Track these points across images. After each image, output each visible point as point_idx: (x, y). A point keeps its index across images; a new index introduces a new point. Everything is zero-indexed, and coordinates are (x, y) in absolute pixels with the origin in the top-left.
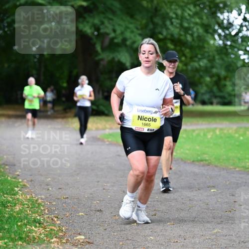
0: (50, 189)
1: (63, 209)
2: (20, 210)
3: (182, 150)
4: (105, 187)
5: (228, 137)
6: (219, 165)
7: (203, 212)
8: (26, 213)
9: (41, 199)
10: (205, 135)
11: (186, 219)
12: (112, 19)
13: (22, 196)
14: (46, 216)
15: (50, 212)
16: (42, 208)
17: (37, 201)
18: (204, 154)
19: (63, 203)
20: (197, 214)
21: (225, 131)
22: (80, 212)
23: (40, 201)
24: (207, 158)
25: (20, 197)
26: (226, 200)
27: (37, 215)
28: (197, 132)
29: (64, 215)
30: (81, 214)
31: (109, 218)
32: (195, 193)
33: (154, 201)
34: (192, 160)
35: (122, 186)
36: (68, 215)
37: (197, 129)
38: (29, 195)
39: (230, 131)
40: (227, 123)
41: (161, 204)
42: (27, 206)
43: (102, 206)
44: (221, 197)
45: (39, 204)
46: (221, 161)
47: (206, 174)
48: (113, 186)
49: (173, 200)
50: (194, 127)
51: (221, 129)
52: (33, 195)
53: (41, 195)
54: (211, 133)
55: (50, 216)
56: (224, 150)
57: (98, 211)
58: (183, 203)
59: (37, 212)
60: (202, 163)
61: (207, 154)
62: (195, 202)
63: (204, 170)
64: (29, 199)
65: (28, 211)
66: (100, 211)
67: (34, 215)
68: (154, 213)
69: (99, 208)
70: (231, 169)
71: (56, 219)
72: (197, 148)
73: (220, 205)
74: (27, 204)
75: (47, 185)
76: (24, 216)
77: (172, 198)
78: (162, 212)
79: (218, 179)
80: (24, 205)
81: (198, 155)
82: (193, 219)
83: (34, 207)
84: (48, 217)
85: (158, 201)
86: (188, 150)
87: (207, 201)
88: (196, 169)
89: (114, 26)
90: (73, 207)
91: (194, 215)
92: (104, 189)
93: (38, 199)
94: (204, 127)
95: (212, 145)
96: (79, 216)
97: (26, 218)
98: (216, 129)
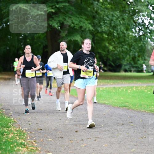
0: (31, 124)
1: (39, 136)
2: (12, 137)
3: (112, 100)
4: (65, 123)
5: (141, 92)
6: (135, 109)
7: (125, 138)
8: (16, 139)
9: (25, 130)
10: (126, 90)
11: (115, 142)
12: (70, 17)
13: (13, 128)
14: (28, 141)
15: (31, 138)
16: (26, 136)
17: (22, 131)
18: (126, 102)
19: (39, 133)
20: (122, 139)
21: (139, 89)
22: (49, 138)
23: (24, 131)
24: (128, 105)
25: (12, 129)
26: (140, 131)
27: (23, 140)
28: (121, 89)
29: (39, 140)
30: (50, 139)
31: (67, 142)
32: (120, 127)
33: (95, 132)
34: (118, 106)
35: (75, 123)
36: (42, 140)
37: (122, 87)
38: (17, 127)
39: (142, 88)
40: (140, 83)
41: (99, 133)
42: (16, 135)
43: (63, 135)
44: (137, 129)
45: (24, 133)
46: (136, 106)
47: (127, 115)
48: (70, 122)
49: (107, 131)
50: (120, 86)
51: (136, 87)
52: (20, 128)
53: (25, 128)
54: (130, 90)
55: (31, 141)
56: (138, 100)
57: (60, 138)
58: (113, 133)
59: (23, 138)
60: (125, 108)
61: (128, 103)
62: (120, 132)
63: (126, 112)
64: (18, 130)
65: (17, 138)
66: (62, 137)
67: (20, 140)
68: (95, 139)
69: (61, 136)
70: (143, 112)
71: (34, 143)
72: (122, 98)
73: (136, 134)
74: (16, 133)
75: (29, 122)
76: (15, 141)
77: (106, 130)
78: (100, 139)
79: (134, 118)
80: (14, 134)
81: (122, 103)
82: (119, 143)
83: (21, 135)
84: (30, 141)
85: (97, 132)
86: (116, 100)
87: (128, 132)
88: (121, 112)
89: (72, 21)
90: (45, 135)
91: (120, 140)
92: (64, 124)
93: (23, 130)
94: (126, 86)
95: (131, 97)
96: (49, 141)
97: (16, 142)
98: (133, 87)
